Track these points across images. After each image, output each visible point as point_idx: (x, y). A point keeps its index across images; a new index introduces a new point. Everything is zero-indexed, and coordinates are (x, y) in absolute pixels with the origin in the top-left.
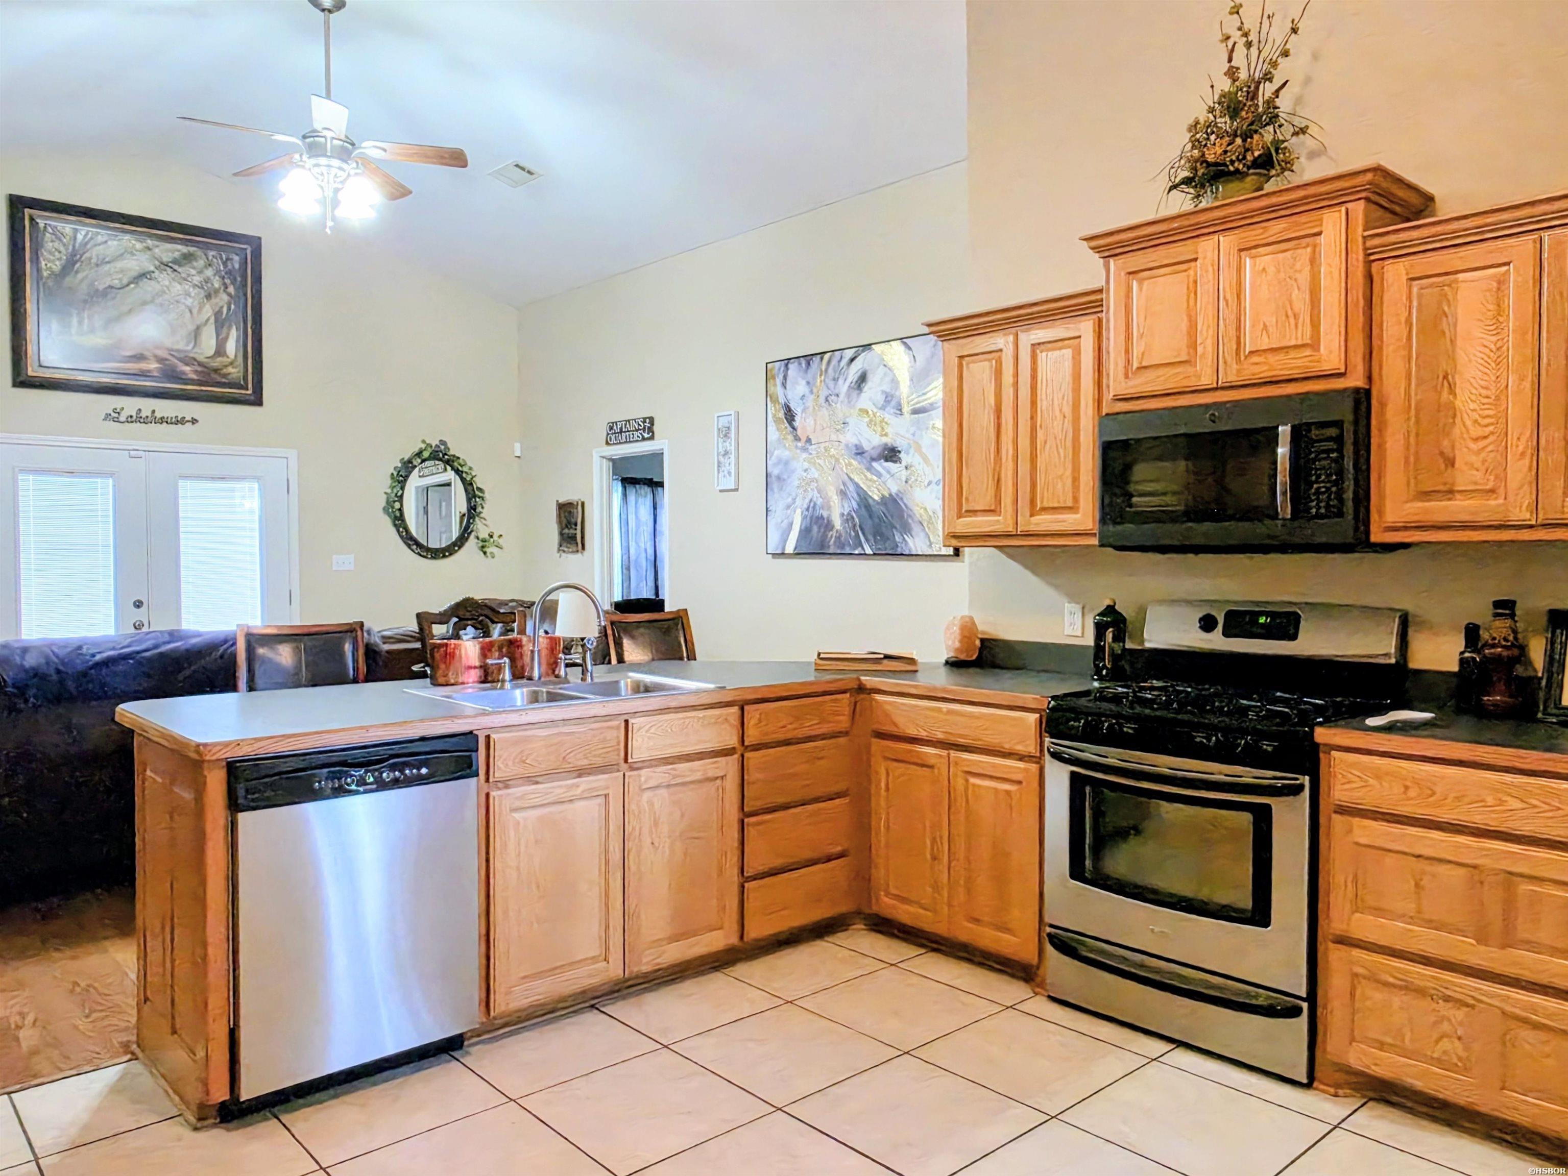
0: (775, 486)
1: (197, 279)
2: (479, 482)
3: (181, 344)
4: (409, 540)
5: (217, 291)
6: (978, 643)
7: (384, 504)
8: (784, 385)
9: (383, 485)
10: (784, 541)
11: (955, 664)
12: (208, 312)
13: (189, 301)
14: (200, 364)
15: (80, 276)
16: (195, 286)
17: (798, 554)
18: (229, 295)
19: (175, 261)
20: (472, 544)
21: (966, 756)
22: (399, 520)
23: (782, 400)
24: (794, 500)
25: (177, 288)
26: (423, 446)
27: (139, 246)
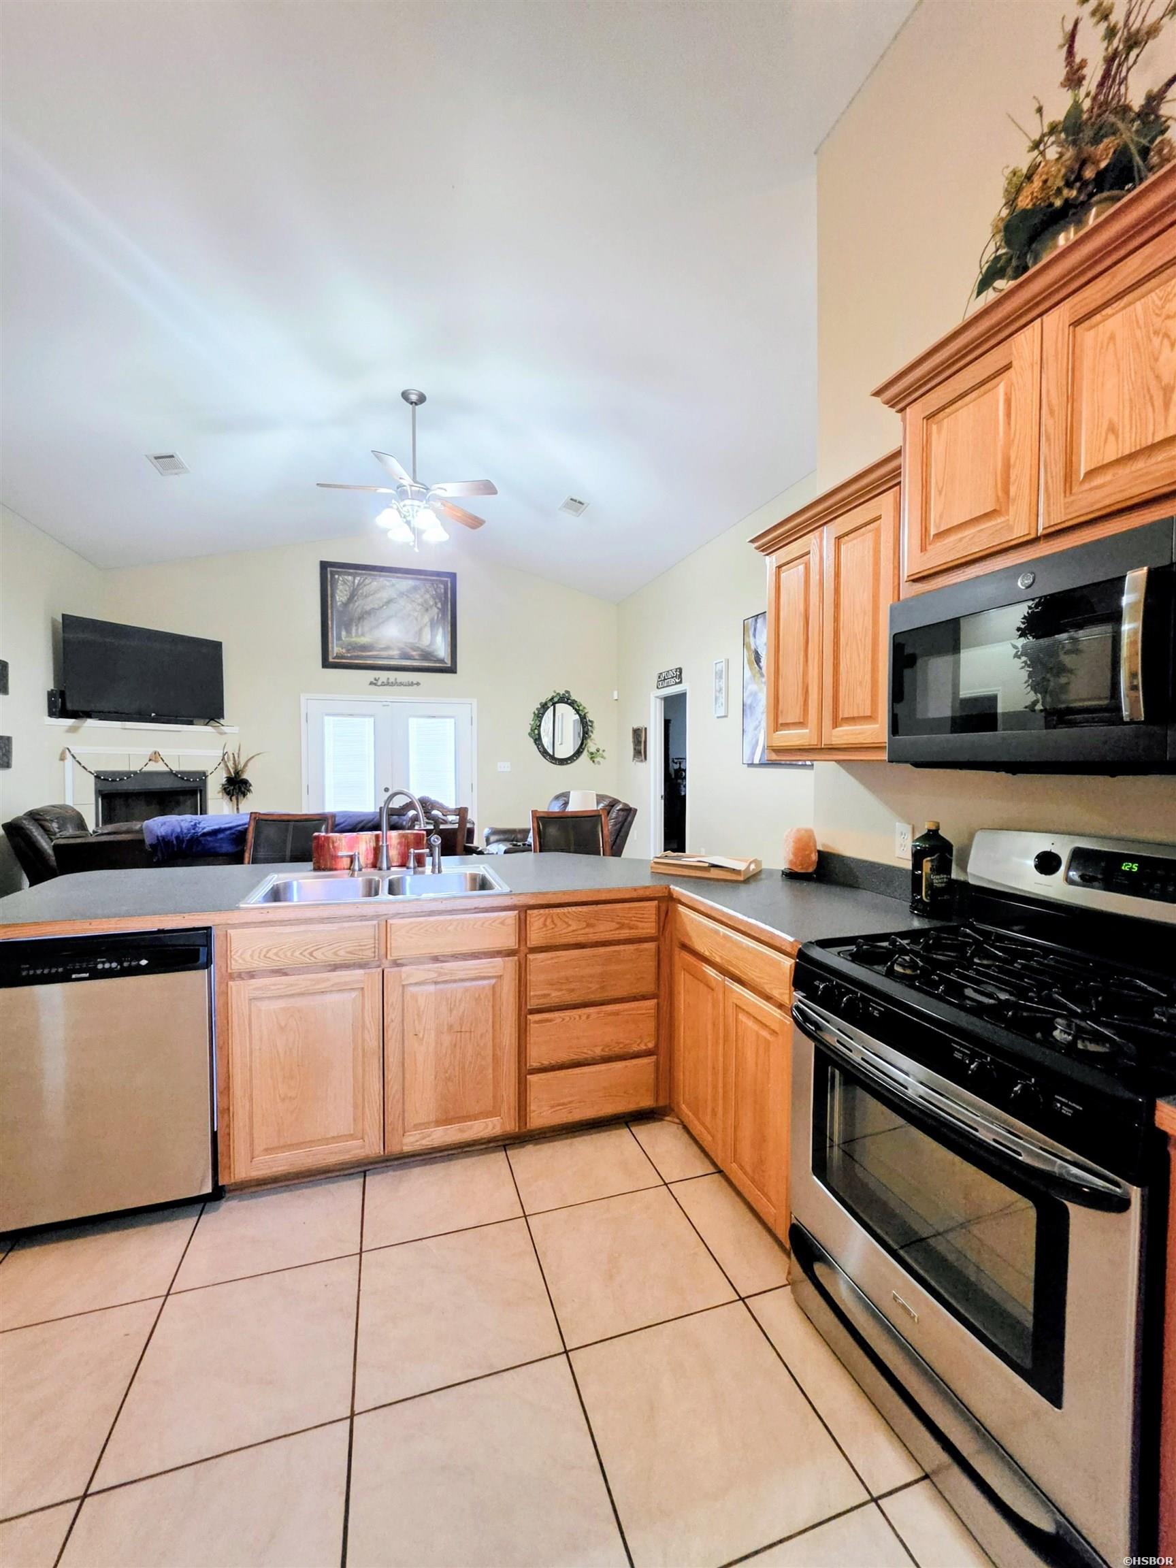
0: (748, 712)
1: (420, 601)
2: (590, 717)
3: (411, 639)
4: (544, 753)
5: (431, 607)
6: (814, 857)
7: (529, 731)
8: (754, 636)
9: (528, 720)
10: (753, 754)
11: (791, 876)
12: (426, 619)
13: (416, 614)
14: (422, 650)
15: (357, 604)
16: (419, 604)
17: (761, 765)
18: (438, 608)
19: (408, 591)
20: (585, 756)
21: (737, 987)
22: (538, 740)
23: (753, 647)
24: (760, 722)
25: (409, 607)
26: (555, 694)
27: (388, 584)
